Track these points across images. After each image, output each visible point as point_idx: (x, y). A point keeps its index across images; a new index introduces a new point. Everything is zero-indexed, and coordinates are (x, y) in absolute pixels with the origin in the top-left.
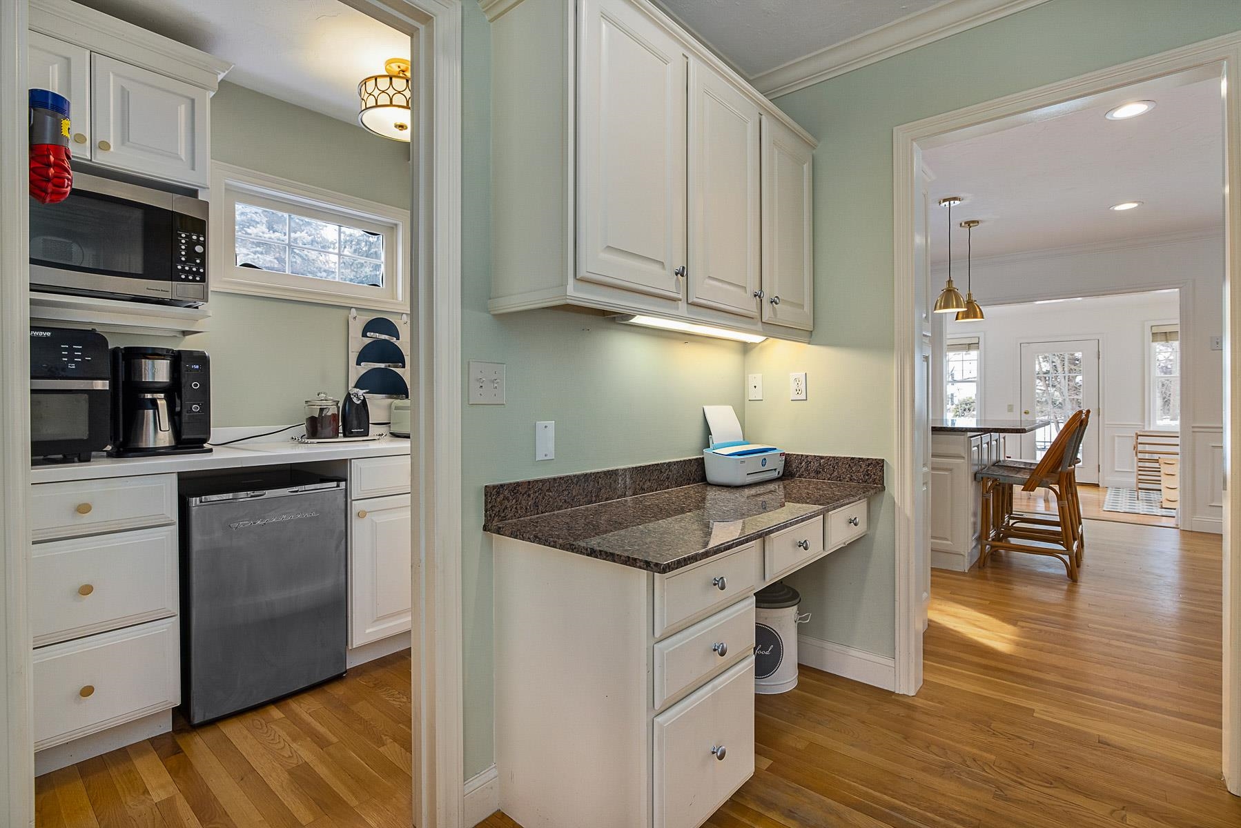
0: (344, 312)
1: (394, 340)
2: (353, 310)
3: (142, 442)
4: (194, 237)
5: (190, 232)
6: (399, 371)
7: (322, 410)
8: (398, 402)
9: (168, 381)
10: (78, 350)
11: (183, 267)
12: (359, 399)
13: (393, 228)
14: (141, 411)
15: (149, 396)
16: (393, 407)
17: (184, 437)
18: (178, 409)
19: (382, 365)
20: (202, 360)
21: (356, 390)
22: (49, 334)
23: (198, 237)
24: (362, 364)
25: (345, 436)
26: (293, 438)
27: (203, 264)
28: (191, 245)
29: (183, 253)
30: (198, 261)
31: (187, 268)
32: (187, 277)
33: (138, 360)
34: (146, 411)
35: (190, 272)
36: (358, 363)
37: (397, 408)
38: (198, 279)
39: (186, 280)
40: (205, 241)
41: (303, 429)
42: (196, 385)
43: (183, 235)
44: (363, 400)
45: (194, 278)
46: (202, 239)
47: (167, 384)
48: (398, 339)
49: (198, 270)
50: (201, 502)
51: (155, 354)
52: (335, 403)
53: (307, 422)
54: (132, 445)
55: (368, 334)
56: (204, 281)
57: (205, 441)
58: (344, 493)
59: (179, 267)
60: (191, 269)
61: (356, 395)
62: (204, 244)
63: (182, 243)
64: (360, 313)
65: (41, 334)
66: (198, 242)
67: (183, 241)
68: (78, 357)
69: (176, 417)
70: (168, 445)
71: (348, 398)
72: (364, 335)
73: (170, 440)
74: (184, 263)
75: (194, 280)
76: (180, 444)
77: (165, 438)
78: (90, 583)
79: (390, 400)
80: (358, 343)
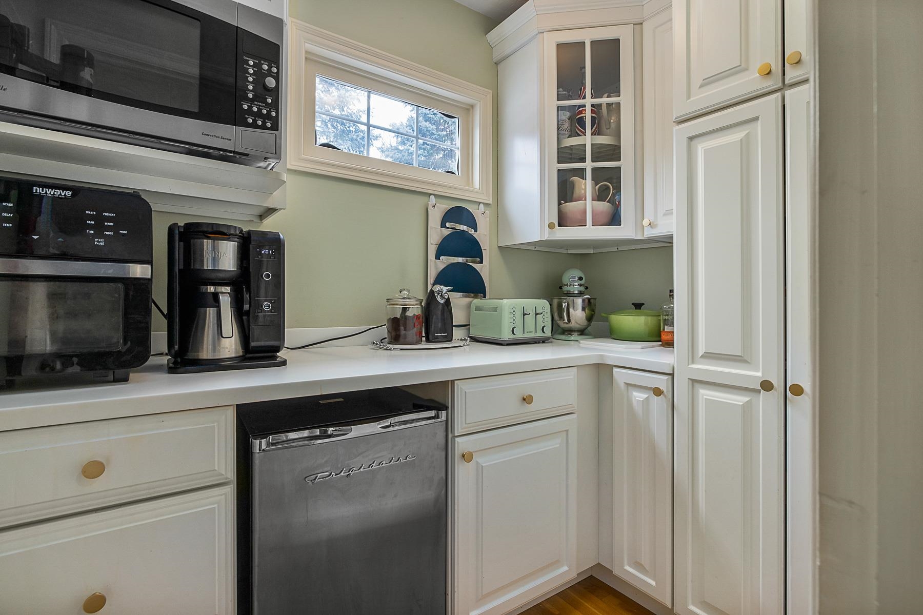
0: (423, 199)
1: (472, 231)
2: (432, 197)
3: (203, 352)
4: (265, 67)
5: (259, 58)
6: (476, 266)
7: (404, 310)
8: (477, 302)
9: (236, 270)
10: (109, 219)
11: (250, 108)
12: (442, 296)
13: (469, 109)
14: (202, 309)
15: (211, 289)
16: (473, 307)
17: (253, 344)
18: (246, 307)
19: (460, 260)
20: (275, 243)
21: (437, 288)
22: (69, 193)
23: (270, 67)
24: (441, 258)
25: (428, 340)
26: (374, 343)
27: (276, 105)
28: (260, 76)
29: (251, 87)
30: (269, 101)
31: (255, 109)
32: (255, 121)
33: (199, 240)
34: (208, 309)
35: (259, 114)
36: (437, 257)
37: (478, 309)
38: (269, 125)
39: (254, 125)
40: (278, 73)
41: (384, 331)
42: (268, 276)
43: (251, 63)
44: (447, 299)
45: (264, 123)
46: (275, 70)
47: (233, 273)
48: (476, 231)
49: (269, 112)
50: (268, 444)
51: (218, 232)
52: (418, 302)
53: (388, 323)
54: (191, 355)
55: (448, 225)
56: (277, 130)
57: (278, 349)
58: (445, 425)
59: (246, 107)
60: (260, 110)
61: (440, 292)
62: (277, 77)
63: (249, 74)
64: (440, 200)
65: (58, 192)
66: (269, 73)
67: (251, 71)
68: (109, 229)
69: (245, 318)
70: (233, 355)
71: (431, 296)
72: (443, 225)
73: (236, 349)
74: (252, 101)
75: (264, 127)
76: (249, 354)
77: (230, 346)
78: (103, 593)
79: (468, 300)
80: (437, 234)
